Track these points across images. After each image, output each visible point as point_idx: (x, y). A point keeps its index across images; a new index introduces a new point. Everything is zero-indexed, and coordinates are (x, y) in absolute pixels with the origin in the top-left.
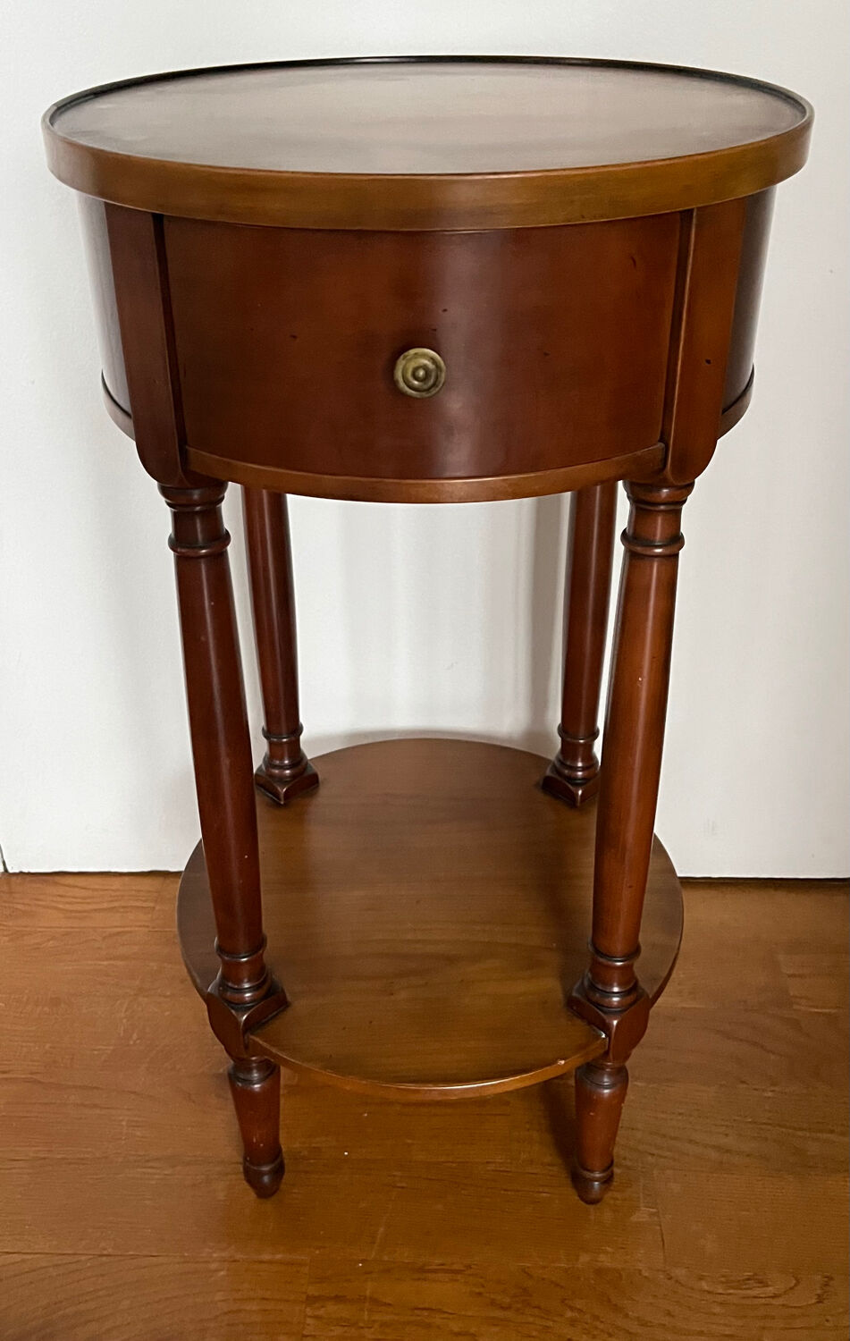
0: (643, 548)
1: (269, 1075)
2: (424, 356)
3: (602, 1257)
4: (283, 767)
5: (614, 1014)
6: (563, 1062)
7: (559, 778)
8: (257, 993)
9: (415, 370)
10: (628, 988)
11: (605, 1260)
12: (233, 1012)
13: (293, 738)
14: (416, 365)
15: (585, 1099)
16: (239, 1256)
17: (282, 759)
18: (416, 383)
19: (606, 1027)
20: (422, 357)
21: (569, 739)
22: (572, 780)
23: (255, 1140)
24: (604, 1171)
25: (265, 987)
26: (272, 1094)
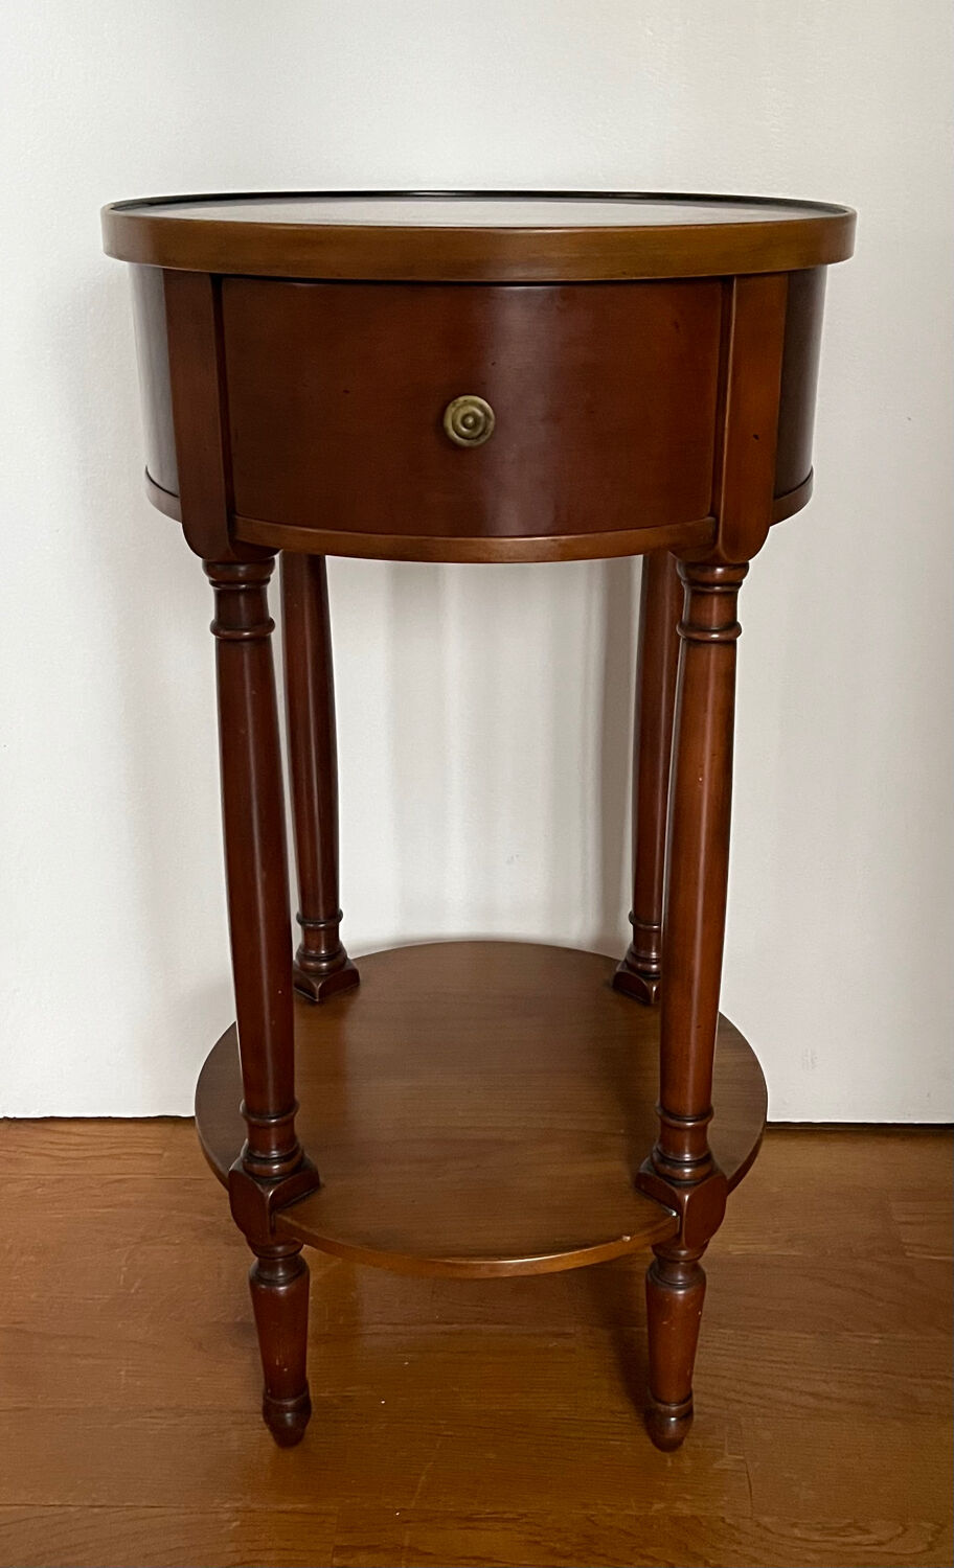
0: (701, 634)
1: (297, 1276)
2: (474, 403)
3: (679, 1505)
4: (319, 959)
5: (686, 1188)
6: (628, 1238)
7: (633, 974)
8: (285, 1165)
9: (465, 416)
10: (700, 1157)
11: (683, 1509)
12: (259, 1186)
13: (331, 924)
14: (466, 412)
15: (657, 1303)
16: (254, 1506)
17: (318, 948)
18: (464, 430)
19: (678, 1206)
20: (471, 406)
21: (642, 926)
22: (647, 974)
23: (277, 1363)
24: (679, 1403)
25: (295, 1160)
26: (300, 1298)
